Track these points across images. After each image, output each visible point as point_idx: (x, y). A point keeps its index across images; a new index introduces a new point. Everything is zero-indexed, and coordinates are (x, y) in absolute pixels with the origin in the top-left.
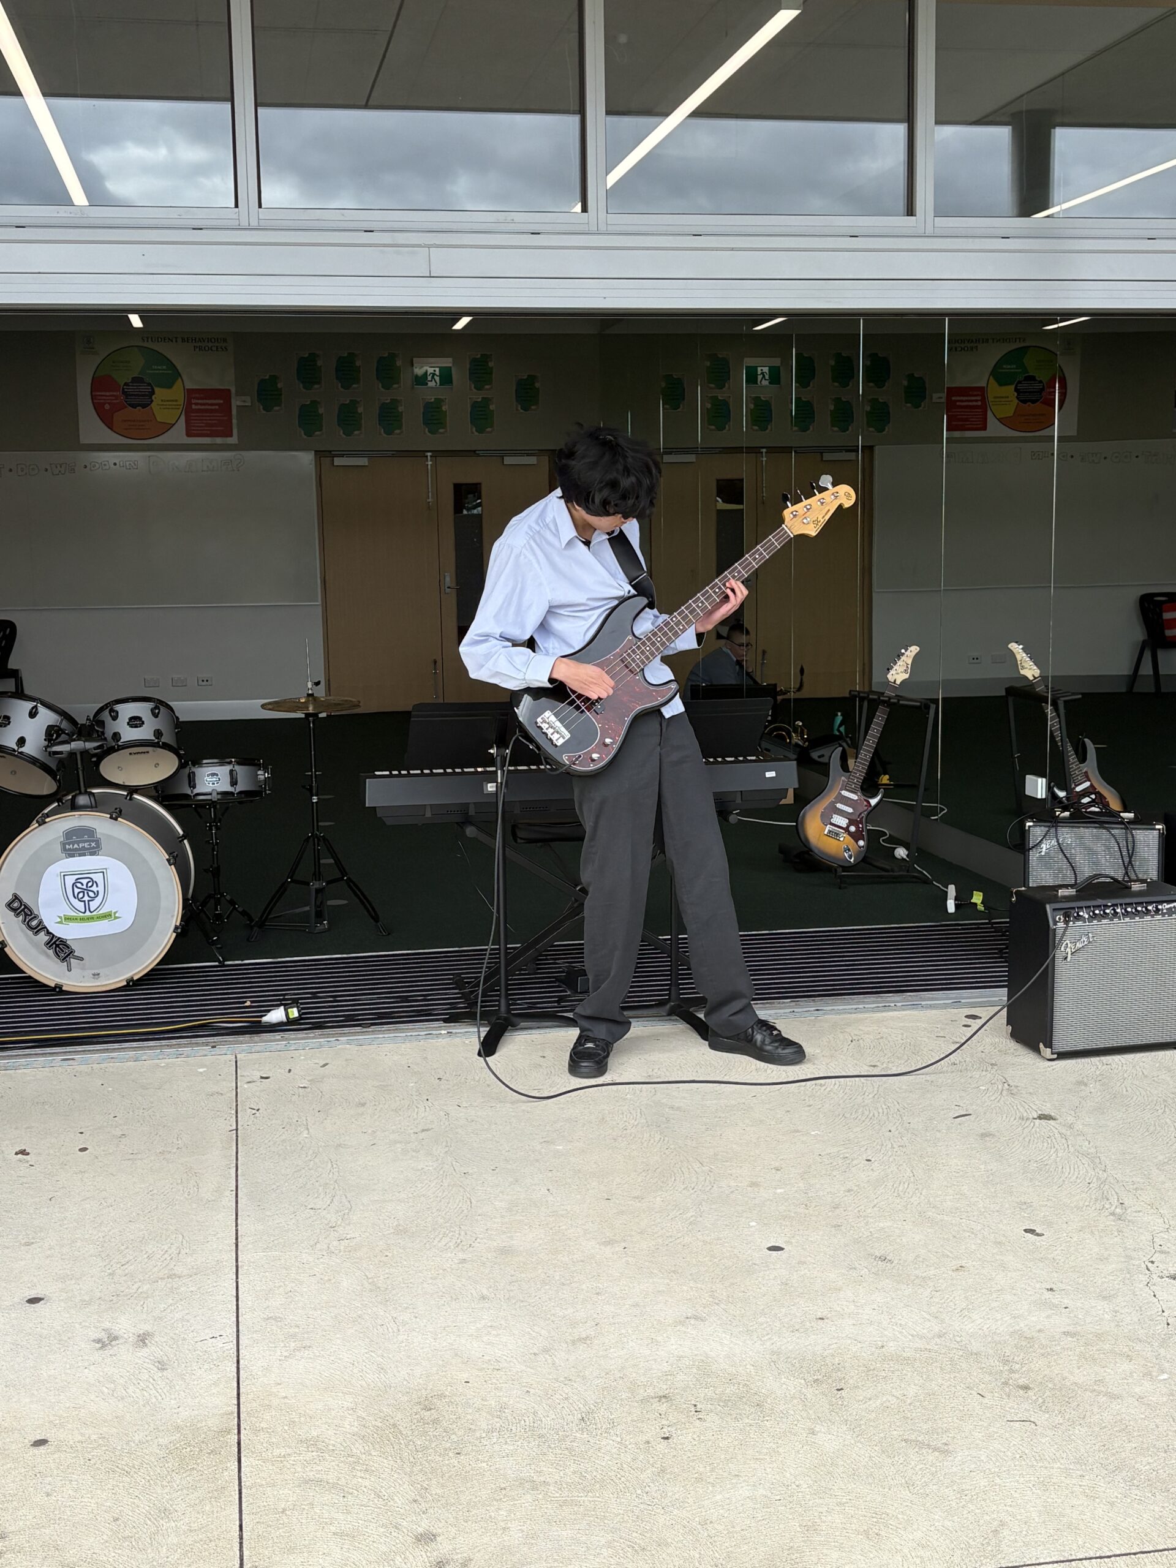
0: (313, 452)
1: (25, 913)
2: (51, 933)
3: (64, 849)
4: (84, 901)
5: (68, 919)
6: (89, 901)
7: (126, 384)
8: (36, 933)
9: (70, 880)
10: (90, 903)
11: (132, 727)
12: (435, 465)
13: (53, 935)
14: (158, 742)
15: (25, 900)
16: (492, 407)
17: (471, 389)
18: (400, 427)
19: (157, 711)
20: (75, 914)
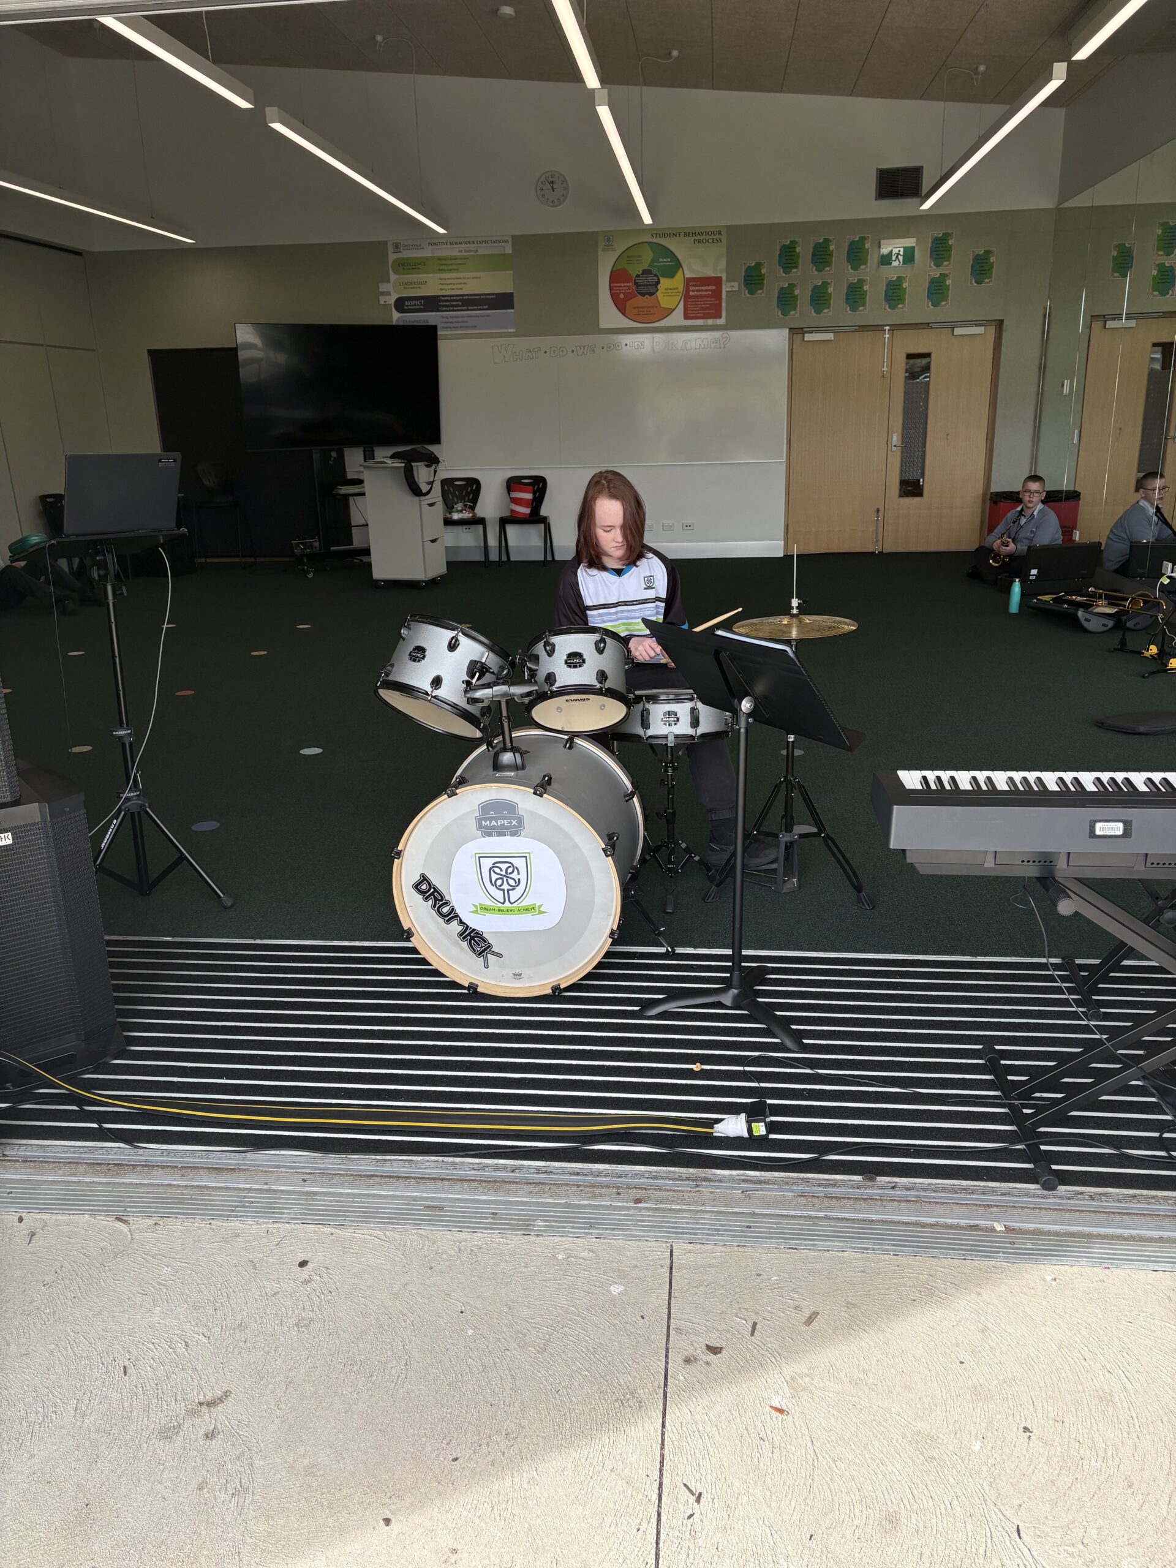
0: (787, 330)
1: (435, 897)
2: (464, 923)
3: (480, 826)
4: (503, 890)
5: (485, 909)
6: (508, 890)
7: (638, 276)
8: (448, 922)
9: (487, 864)
10: (510, 892)
11: (570, 667)
12: (892, 338)
13: (467, 926)
14: (601, 689)
15: (435, 882)
16: (948, 282)
17: (930, 267)
18: (864, 305)
19: (602, 645)
20: (494, 904)
